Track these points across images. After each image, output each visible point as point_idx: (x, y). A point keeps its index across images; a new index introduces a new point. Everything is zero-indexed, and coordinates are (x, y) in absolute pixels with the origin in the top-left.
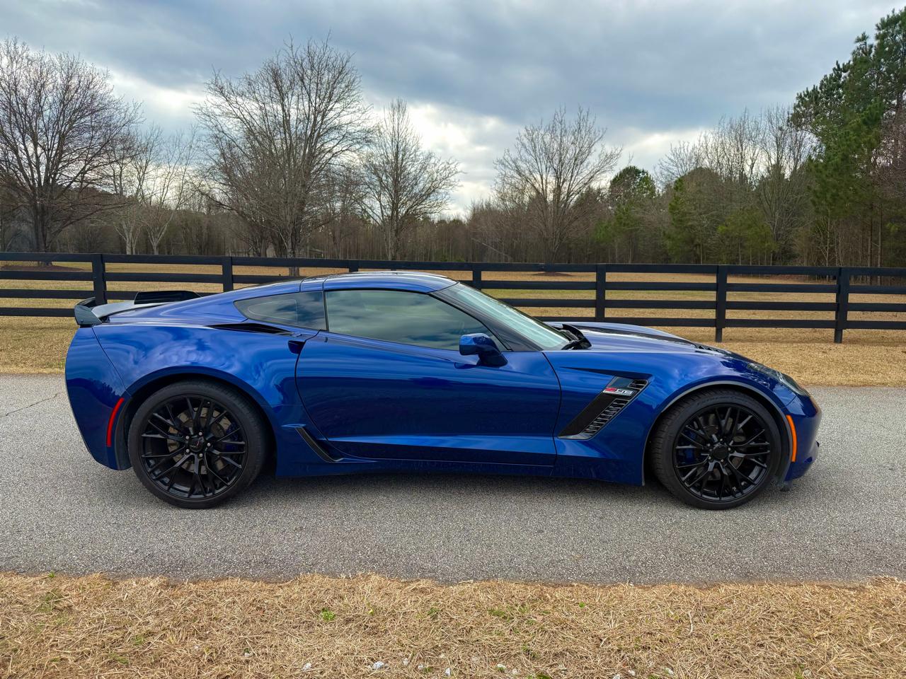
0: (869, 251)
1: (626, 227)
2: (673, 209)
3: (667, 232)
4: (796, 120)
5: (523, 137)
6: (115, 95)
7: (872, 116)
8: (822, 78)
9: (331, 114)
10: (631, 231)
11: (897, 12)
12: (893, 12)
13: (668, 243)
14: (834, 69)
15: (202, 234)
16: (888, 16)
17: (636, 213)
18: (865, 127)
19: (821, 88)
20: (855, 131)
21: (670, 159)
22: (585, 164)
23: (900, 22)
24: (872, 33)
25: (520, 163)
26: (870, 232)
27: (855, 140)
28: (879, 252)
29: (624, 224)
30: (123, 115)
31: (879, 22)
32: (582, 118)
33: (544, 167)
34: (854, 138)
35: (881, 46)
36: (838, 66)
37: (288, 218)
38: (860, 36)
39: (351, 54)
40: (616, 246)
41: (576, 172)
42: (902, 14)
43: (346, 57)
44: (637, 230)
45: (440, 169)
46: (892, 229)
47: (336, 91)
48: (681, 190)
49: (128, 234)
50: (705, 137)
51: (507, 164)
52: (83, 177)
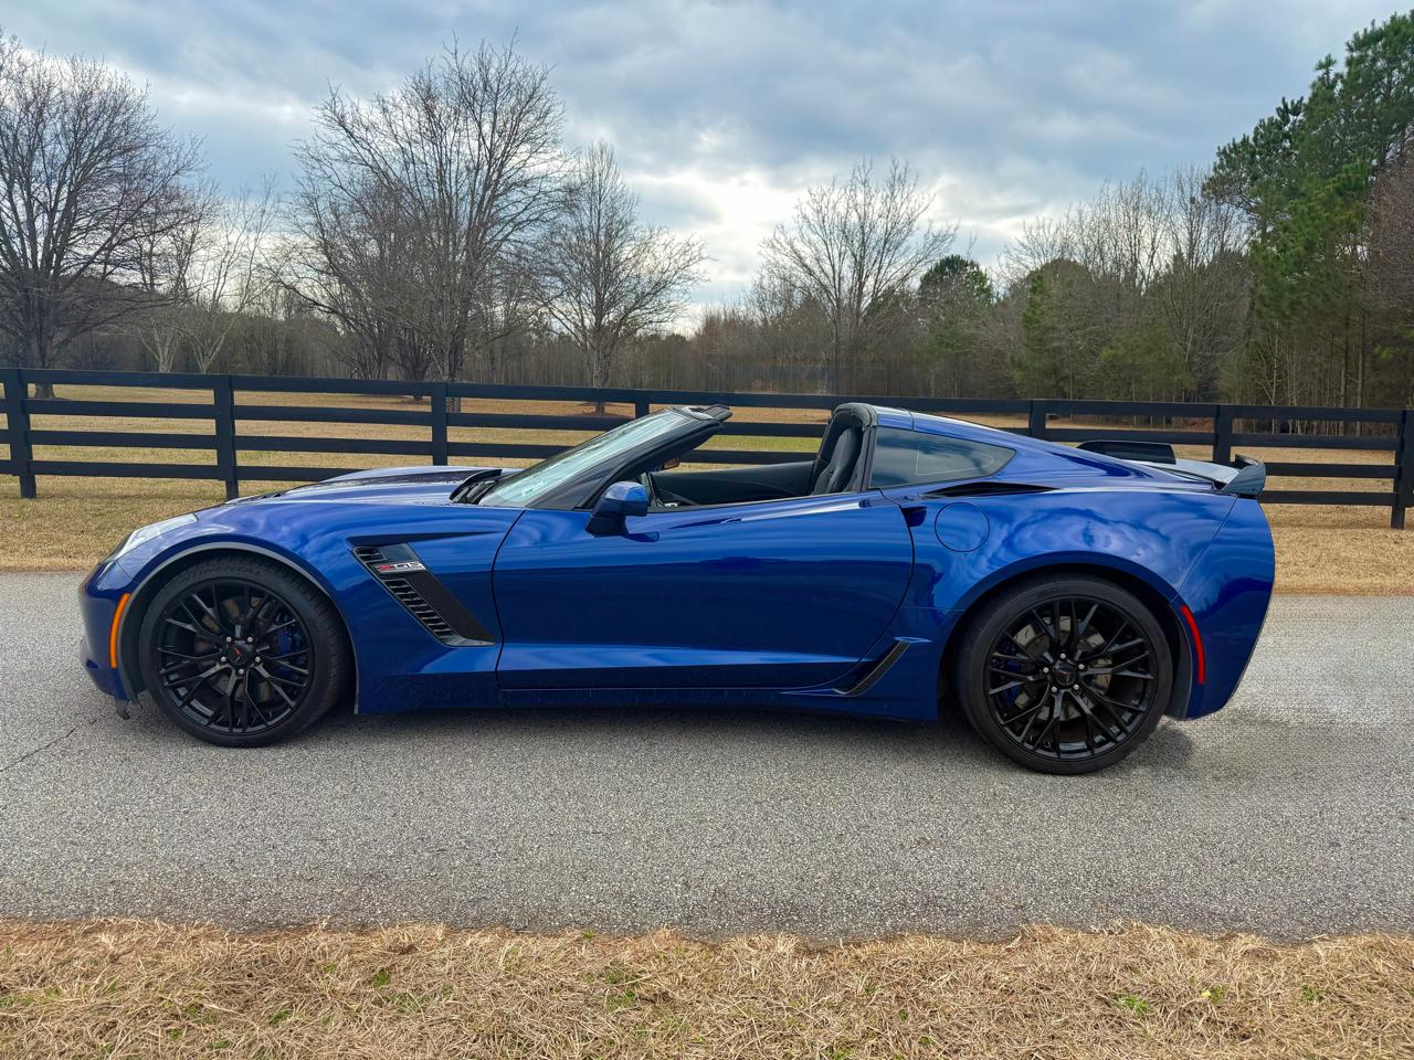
0: (1342, 389)
1: (949, 350)
2: (1028, 321)
3: (1016, 358)
4: (1217, 187)
5: (805, 205)
6: (159, 125)
7: (1350, 182)
8: (1256, 123)
9: (514, 161)
10: (958, 355)
11: (1379, 25)
12: (1373, 24)
13: (1017, 375)
14: (1278, 110)
15: (277, 353)
16: (1365, 30)
17: (966, 327)
18: (1339, 200)
19: (1255, 140)
20: (1324, 204)
21: (1022, 244)
22: (902, 249)
23: (1384, 40)
24: (1341, 56)
25: (799, 246)
26: (1343, 360)
27: (1327, 218)
28: (1359, 390)
29: (947, 345)
30: (174, 157)
31: (1350, 39)
32: (897, 176)
33: (836, 252)
34: (1326, 214)
35: (1354, 76)
36: (1286, 106)
37: (444, 327)
38: (1324, 61)
39: (549, 68)
40: (933, 377)
41: (887, 261)
42: (1387, 27)
43: (540, 71)
44: (966, 354)
45: (674, 252)
46: (1384, 355)
47: (522, 126)
48: (1040, 292)
49: (163, 350)
50: (1080, 213)
51: (778, 246)
52: (107, 256)
